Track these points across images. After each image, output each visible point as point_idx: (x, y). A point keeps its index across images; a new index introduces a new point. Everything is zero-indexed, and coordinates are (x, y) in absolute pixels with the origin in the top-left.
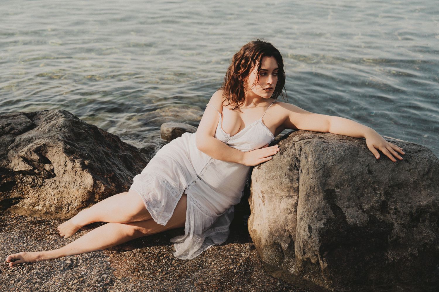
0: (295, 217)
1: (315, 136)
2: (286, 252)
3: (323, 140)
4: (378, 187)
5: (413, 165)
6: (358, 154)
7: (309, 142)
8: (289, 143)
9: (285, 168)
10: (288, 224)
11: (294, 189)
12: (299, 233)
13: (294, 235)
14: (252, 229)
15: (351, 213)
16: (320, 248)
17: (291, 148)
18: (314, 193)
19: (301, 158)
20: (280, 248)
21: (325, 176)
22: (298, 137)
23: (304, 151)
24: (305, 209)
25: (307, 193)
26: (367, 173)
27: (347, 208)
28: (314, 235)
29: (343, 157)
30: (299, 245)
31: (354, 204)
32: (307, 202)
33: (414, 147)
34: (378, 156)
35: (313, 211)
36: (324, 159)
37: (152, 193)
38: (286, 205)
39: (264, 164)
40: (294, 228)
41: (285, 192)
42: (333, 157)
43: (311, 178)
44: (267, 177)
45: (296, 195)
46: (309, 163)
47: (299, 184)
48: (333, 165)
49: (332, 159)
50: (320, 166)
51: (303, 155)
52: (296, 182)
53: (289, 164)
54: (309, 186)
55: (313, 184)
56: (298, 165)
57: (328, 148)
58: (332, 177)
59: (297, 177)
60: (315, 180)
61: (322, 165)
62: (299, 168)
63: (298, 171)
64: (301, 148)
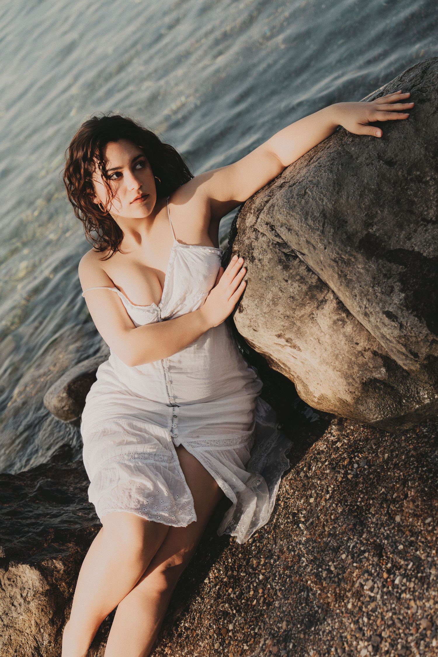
0: (357, 322)
1: (272, 192)
2: (391, 380)
3: (288, 185)
4: (421, 172)
5: (435, 99)
6: (352, 156)
7: (273, 206)
8: (248, 235)
9: (275, 273)
10: (355, 341)
11: (316, 287)
12: (383, 337)
13: (378, 348)
14: (316, 400)
15: (420, 241)
16: (429, 326)
17: (257, 239)
18: (348, 263)
19: (284, 238)
20: (378, 384)
21: (338, 228)
22: (252, 216)
23: (279, 224)
24: (358, 298)
25: (338, 274)
26: (388, 167)
27: (409, 239)
28: (404, 318)
29: (337, 179)
30: (399, 351)
31: (412, 225)
32: (351, 286)
33: (412, 74)
34: (378, 133)
35: (371, 290)
36: (314, 208)
37: (134, 490)
38: (328, 319)
39: (244, 297)
40: (369, 339)
41: (309, 303)
42: (324, 192)
43: (324, 248)
44: (266, 310)
45: (327, 293)
46: (301, 233)
47: (316, 273)
48: (333, 203)
49: (324, 196)
50: (319, 221)
51: (282, 232)
52: (309, 276)
53: (277, 262)
54: (331, 261)
55: (334, 255)
56: (289, 252)
57: (305, 187)
58: (349, 220)
59: (305, 268)
60: (332, 246)
61: (319, 218)
62: (295, 254)
63: (297, 260)
64: (269, 225)
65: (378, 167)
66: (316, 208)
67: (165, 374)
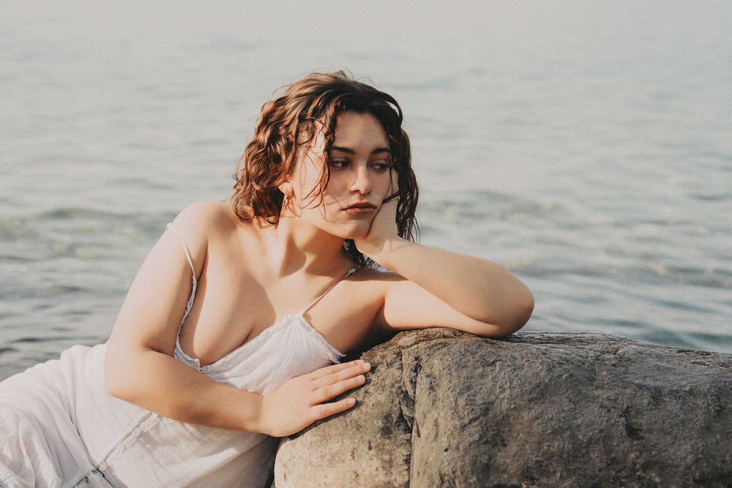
4: (662, 483)
6: (594, 379)
8: (386, 353)
9: (368, 426)
17: (390, 365)
19: (417, 393)
23: (428, 370)
26: (624, 433)
29: (546, 386)
36: (484, 389)
42: (515, 383)
43: (445, 448)
44: (315, 460)
46: (439, 404)
47: (411, 472)
48: (512, 406)
50: (473, 410)
51: (423, 382)
52: (400, 470)
53: (383, 414)
54: (438, 474)
55: (448, 468)
56: (408, 416)
57: (499, 358)
58: (511, 446)
59: (405, 454)
60: (456, 455)
61: (478, 407)
62: (412, 425)
63: (407, 435)
64: (417, 362)
65: (613, 421)
66: (486, 393)
67: (130, 434)
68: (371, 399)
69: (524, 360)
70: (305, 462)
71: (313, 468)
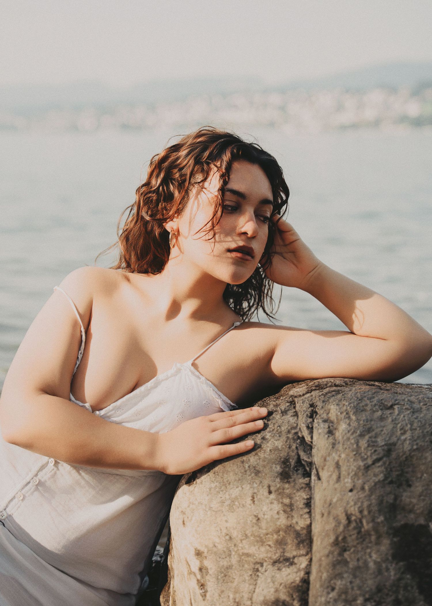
8: (278, 402)
9: (267, 470)
11: (298, 534)
17: (284, 412)
18: (362, 537)
19: (315, 438)
22: (305, 387)
23: (325, 416)
24: (333, 595)
25: (337, 538)
35: (360, 601)
36: (385, 431)
38: (273, 590)
41: (269, 546)
42: (415, 425)
43: (350, 488)
44: (215, 505)
45: (303, 555)
46: (340, 447)
47: (313, 515)
48: (415, 447)
49: (411, 429)
50: (375, 451)
51: (320, 428)
52: (301, 513)
53: (281, 459)
54: (344, 515)
55: (355, 509)
56: (306, 461)
57: (397, 402)
58: (416, 487)
59: (305, 497)
60: (362, 495)
61: (380, 448)
62: (310, 469)
63: (306, 479)
64: (312, 408)
66: (388, 434)
67: (29, 483)
68: (268, 445)
69: (422, 404)
70: (204, 508)
71: (214, 513)
